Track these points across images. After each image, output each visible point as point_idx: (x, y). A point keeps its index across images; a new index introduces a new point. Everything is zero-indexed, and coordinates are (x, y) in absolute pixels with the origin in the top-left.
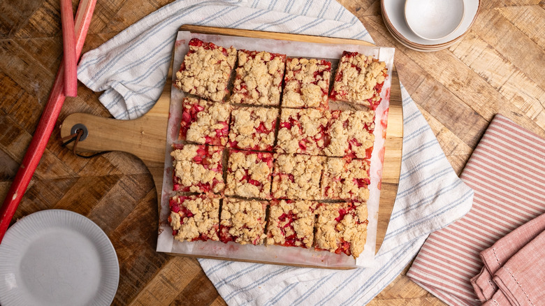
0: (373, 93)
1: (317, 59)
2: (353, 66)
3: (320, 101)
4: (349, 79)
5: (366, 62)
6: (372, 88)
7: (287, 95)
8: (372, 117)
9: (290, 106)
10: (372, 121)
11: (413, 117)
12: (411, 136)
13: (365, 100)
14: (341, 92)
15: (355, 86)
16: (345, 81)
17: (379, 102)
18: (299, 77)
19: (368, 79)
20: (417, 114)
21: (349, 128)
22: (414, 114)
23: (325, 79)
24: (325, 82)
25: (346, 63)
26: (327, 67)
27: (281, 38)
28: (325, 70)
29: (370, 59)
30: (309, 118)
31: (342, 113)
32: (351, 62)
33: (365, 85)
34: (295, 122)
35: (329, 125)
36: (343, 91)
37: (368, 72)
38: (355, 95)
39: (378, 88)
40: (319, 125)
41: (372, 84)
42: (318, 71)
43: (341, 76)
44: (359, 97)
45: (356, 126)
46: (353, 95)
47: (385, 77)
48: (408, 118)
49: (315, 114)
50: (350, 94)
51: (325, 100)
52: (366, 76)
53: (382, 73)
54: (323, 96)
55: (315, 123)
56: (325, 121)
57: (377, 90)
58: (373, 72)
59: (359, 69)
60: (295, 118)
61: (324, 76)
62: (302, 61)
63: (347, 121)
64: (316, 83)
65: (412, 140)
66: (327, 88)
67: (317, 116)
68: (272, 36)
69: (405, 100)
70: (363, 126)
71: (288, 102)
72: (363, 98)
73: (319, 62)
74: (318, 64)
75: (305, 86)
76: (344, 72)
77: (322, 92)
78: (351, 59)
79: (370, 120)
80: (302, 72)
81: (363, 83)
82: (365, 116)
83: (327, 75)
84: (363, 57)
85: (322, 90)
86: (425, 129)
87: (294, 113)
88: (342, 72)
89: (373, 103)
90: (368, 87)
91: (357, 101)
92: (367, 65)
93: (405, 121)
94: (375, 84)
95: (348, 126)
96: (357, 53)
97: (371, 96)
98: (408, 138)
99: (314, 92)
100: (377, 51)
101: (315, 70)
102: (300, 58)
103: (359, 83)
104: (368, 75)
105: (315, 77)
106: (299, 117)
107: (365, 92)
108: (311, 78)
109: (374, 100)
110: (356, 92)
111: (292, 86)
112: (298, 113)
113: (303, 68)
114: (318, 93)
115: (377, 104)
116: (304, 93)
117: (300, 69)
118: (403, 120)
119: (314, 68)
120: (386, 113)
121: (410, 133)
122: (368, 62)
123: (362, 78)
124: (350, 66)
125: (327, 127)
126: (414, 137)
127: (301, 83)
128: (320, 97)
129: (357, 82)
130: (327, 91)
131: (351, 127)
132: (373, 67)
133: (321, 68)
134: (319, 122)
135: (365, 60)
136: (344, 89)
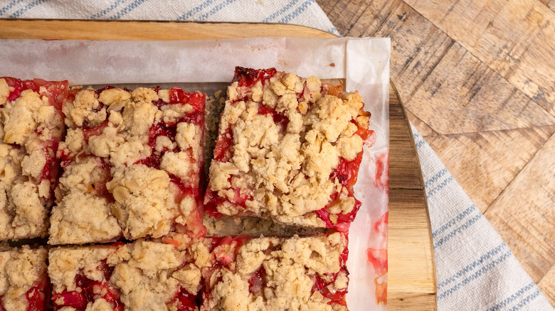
0: (330, 189)
1: (157, 87)
2: (264, 110)
3: (169, 215)
4: (255, 150)
5: (300, 96)
6: (325, 176)
7: (64, 206)
8: (336, 256)
9: (72, 240)
10: (337, 269)
11: (459, 224)
12: (459, 280)
13: (307, 215)
14: (231, 194)
15: (271, 171)
16: (242, 161)
17: (354, 213)
18: (101, 145)
19: (312, 149)
20: (467, 217)
21: (269, 292)
22: (461, 217)
23: (183, 146)
24: (183, 155)
25: (242, 104)
26: (189, 108)
27: (63, 33)
28: (182, 120)
29: (314, 87)
30: (141, 271)
31: (243, 249)
32: (256, 99)
33: (303, 167)
34: (97, 290)
35: (206, 287)
36: (237, 190)
37: (309, 127)
38: (274, 200)
39: (345, 171)
40: (174, 290)
41: (326, 161)
42: (162, 124)
43: (230, 142)
44: (287, 207)
45: (289, 288)
46: (267, 199)
47: (364, 137)
48: (444, 228)
49: (159, 257)
50: (260, 196)
51: (187, 213)
52: (303, 141)
53: (354, 128)
54: (178, 200)
55: (161, 287)
56: (192, 278)
57: (342, 178)
58: (325, 126)
59: (282, 120)
60: (97, 276)
61: (179, 137)
62: (107, 96)
63: (261, 271)
64: (154, 162)
65: (462, 289)
66: (191, 173)
67: (165, 265)
68: (36, 32)
69: (433, 179)
70: (312, 283)
71: (66, 229)
72: (301, 209)
73: (164, 94)
74: (160, 103)
75: (118, 175)
76: (238, 130)
77: (174, 188)
78: (257, 91)
79: (330, 263)
80: (110, 130)
81: (297, 161)
82: (315, 254)
83: (190, 134)
84: (292, 81)
85: (175, 179)
86: (495, 258)
87: (91, 262)
88: (230, 131)
89: (334, 219)
90: (312, 174)
91: (283, 219)
92: (305, 106)
93: (438, 238)
94: (335, 163)
95: (264, 285)
96: (272, 72)
97: (323, 199)
98: (452, 285)
99: (148, 192)
100: (337, 51)
101: (150, 121)
102: (99, 90)
103: (283, 163)
104: (311, 136)
105: (152, 142)
106: (108, 270)
107: (304, 190)
108: (139, 147)
109: (335, 210)
110: (277, 191)
111: (80, 175)
112: (104, 261)
113: (115, 116)
114: (162, 193)
115: (346, 219)
116: (116, 197)
117: (106, 122)
118: (432, 236)
119: (147, 115)
120: (382, 227)
121: (454, 272)
122: (307, 97)
123: (291, 146)
124: (254, 109)
125: (200, 293)
126: (466, 281)
127: (107, 165)
128: (171, 204)
129: (278, 159)
130: (193, 182)
131: (274, 288)
132: (323, 112)
133: (171, 113)
134: (173, 283)
135: (299, 89)
136: (238, 182)
